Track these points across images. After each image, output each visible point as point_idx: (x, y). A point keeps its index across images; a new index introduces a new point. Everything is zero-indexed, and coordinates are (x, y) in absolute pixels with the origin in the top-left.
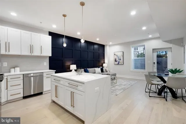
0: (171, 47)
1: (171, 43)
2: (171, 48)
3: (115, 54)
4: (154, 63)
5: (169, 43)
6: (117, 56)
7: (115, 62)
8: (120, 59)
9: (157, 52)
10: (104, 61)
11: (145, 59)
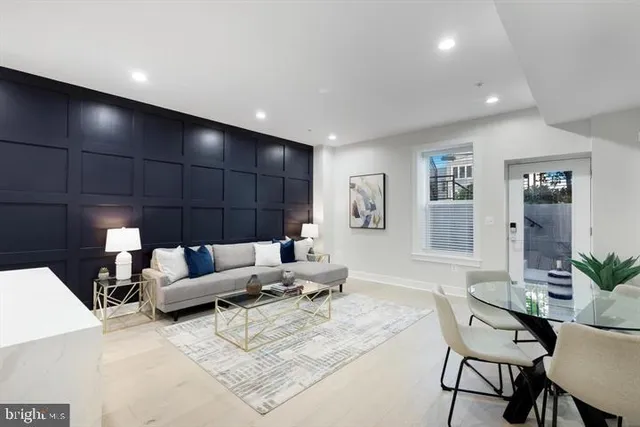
0: (590, 150)
1: (588, 134)
2: (588, 156)
3: (352, 186)
4: (513, 225)
5: (579, 133)
6: (360, 191)
7: (353, 217)
8: (373, 208)
9: (526, 176)
10: (310, 212)
11: (471, 206)
